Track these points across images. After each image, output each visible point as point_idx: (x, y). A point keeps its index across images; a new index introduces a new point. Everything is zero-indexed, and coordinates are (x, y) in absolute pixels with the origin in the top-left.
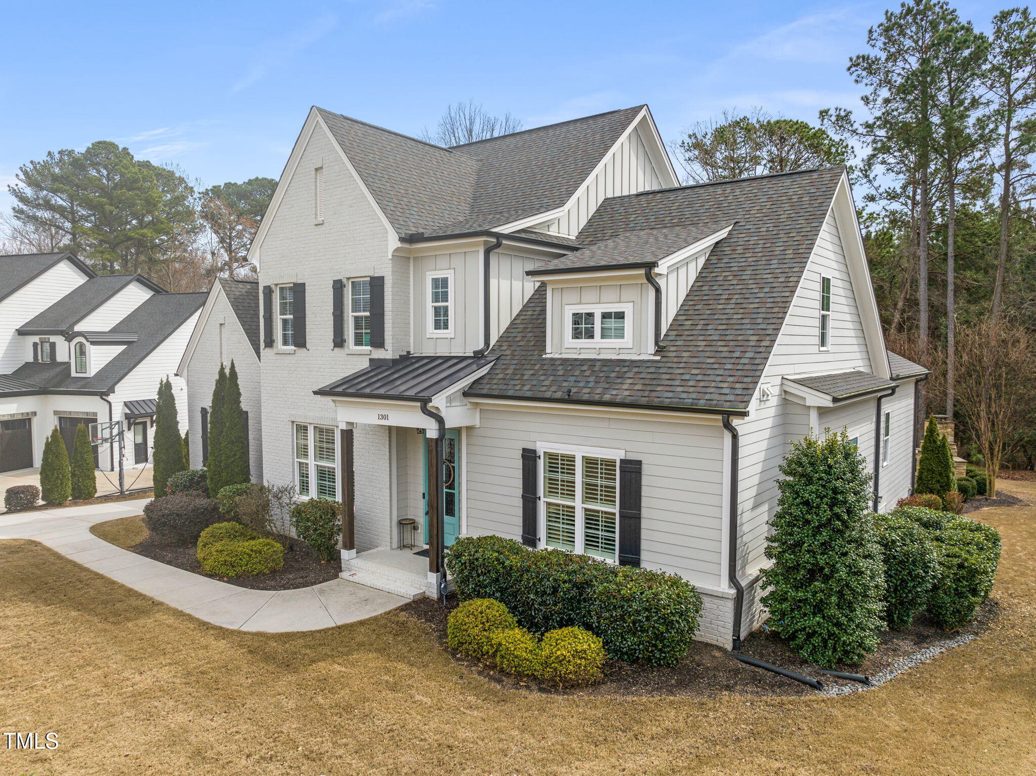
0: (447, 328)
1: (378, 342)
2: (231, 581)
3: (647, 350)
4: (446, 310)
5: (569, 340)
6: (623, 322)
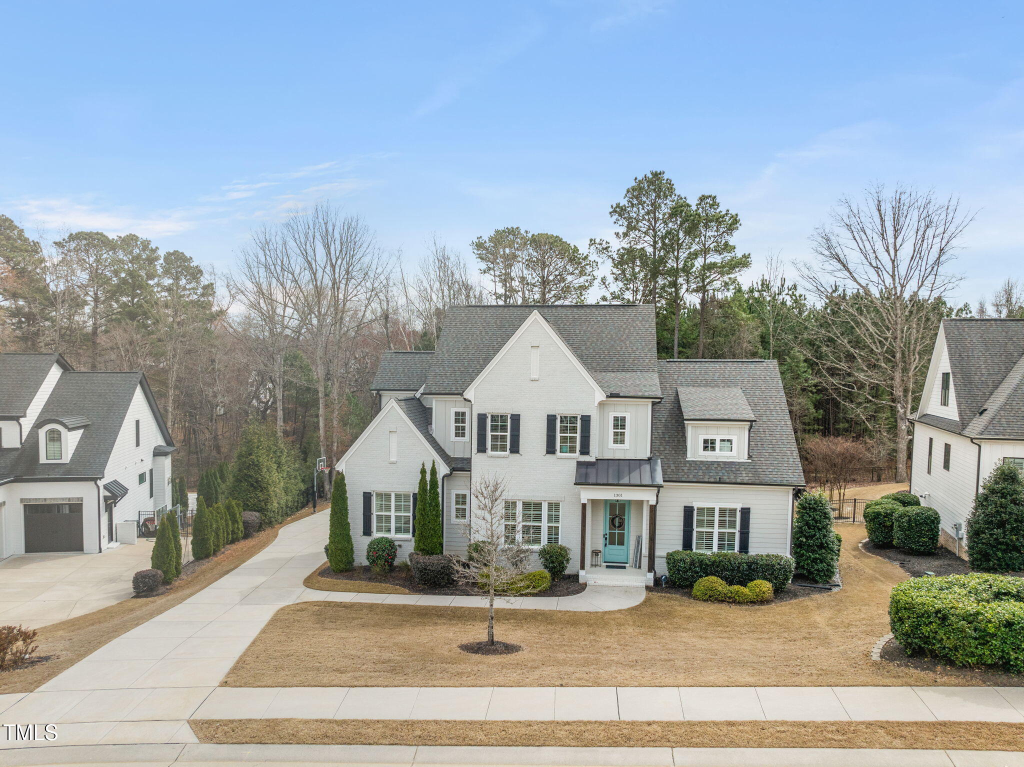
0: (623, 444)
1: (585, 450)
3: (744, 458)
4: (623, 434)
5: (701, 451)
6: (731, 444)
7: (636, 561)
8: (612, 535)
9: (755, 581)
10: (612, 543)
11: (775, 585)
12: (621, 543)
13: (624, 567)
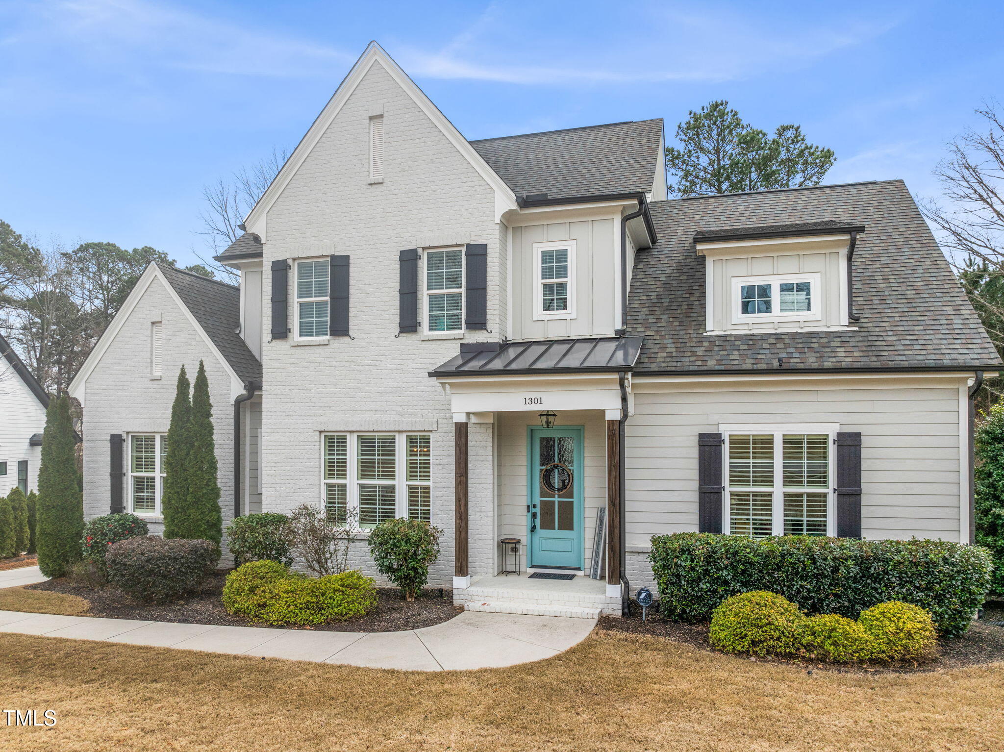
0: (565, 308)
1: (477, 321)
2: (318, 627)
3: (839, 321)
4: (562, 288)
5: (737, 315)
6: (808, 294)
7: (596, 563)
8: (547, 509)
9: (882, 606)
10: (547, 524)
11: (938, 618)
12: (567, 523)
13: (571, 577)
